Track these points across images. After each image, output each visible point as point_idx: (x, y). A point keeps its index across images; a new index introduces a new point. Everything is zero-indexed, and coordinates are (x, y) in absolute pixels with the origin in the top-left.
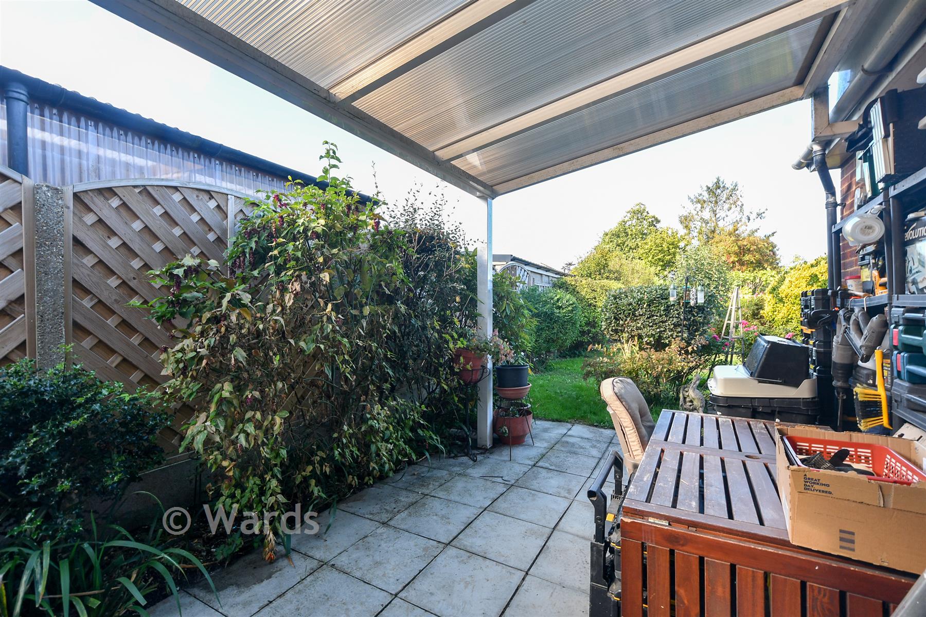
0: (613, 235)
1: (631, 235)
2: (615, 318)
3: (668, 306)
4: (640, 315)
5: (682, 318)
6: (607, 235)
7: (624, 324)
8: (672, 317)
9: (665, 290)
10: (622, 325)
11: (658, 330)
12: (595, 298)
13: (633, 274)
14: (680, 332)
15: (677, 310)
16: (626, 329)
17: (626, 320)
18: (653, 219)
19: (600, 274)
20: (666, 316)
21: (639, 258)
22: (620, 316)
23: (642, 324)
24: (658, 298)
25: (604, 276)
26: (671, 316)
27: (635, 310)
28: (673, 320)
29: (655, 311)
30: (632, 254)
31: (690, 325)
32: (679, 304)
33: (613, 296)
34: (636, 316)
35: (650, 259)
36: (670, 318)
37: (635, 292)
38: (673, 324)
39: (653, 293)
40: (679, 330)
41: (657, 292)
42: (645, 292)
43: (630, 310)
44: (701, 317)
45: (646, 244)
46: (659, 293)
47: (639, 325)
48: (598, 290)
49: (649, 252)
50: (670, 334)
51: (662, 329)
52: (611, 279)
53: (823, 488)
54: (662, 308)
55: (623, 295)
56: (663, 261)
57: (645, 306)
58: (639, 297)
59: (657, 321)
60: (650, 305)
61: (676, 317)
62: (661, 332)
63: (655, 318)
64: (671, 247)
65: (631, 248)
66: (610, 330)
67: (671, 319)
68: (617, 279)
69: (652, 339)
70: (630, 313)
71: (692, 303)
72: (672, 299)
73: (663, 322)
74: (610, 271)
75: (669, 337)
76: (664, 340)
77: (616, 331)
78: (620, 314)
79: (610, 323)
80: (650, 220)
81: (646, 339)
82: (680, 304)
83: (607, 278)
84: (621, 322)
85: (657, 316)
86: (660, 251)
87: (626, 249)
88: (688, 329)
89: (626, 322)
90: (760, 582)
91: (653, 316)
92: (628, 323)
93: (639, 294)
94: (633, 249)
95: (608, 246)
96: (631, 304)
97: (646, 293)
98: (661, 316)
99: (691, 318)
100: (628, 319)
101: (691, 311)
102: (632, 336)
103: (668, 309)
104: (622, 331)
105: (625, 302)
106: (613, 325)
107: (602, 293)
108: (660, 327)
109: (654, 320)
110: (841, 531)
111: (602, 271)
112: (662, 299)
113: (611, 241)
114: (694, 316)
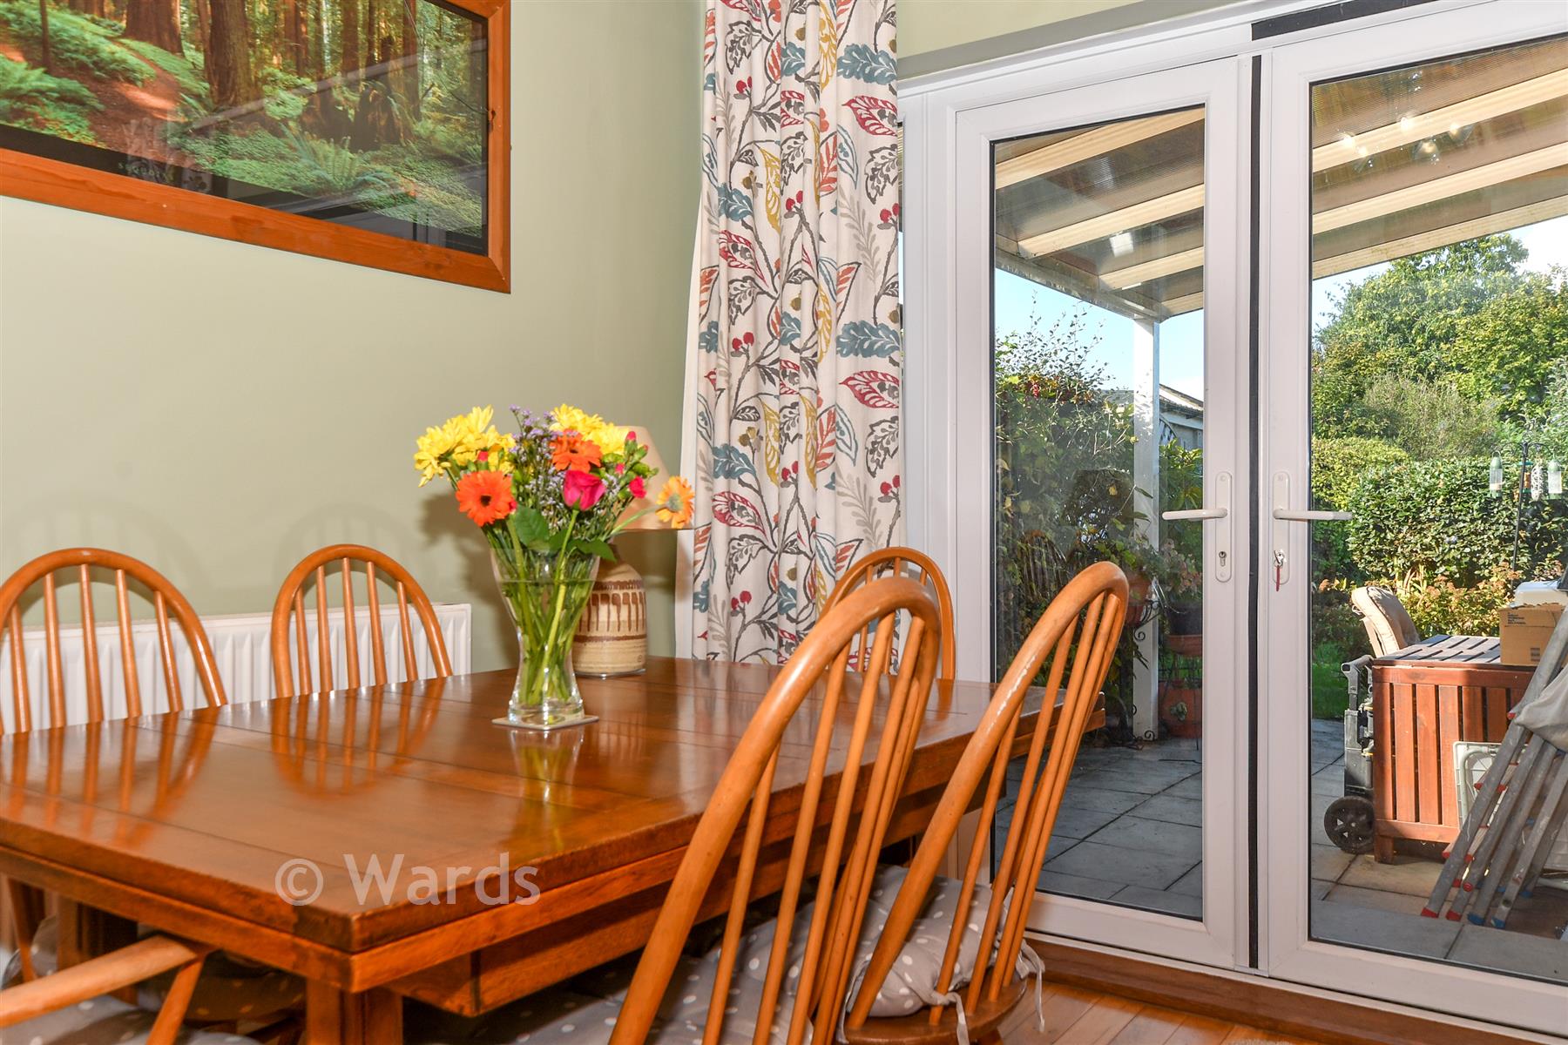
0: (1378, 297)
1: (1435, 297)
2: (1376, 527)
3: (1488, 502)
4: (1430, 520)
5: (1516, 523)
6: (1359, 296)
7: (1397, 539)
8: (1497, 522)
9: (1483, 468)
10: (1392, 542)
11: (1467, 550)
12: (1329, 486)
13: (1432, 417)
14: (1511, 553)
15: (1506, 509)
16: (1400, 550)
17: (1400, 531)
18: (1504, 248)
19: (1339, 422)
20: (1485, 521)
21: (1460, 368)
22: (1386, 522)
23: (1433, 537)
24: (1468, 484)
25: (1352, 425)
26: (1494, 520)
27: (1419, 510)
28: (1497, 530)
29: (1461, 511)
30: (1437, 355)
31: (1534, 539)
32: (1511, 496)
33: (1371, 482)
34: (1420, 522)
35: (1492, 368)
36: (1492, 524)
37: (1419, 473)
38: (1499, 537)
39: (1458, 477)
40: (1512, 548)
41: (1464, 473)
42: (1441, 472)
43: (1408, 510)
44: (1557, 522)
45: (1480, 324)
46: (1469, 475)
47: (1426, 541)
48: (1337, 467)
49: (1489, 348)
50: (1491, 557)
51: (1475, 548)
52: (1369, 434)
53: (1521, 621)
54: (1476, 506)
55: (1394, 480)
56: (1531, 375)
57: (1439, 501)
58: (1427, 484)
59: (1465, 532)
60: (1450, 501)
61: (1504, 524)
62: (1473, 554)
63: (1462, 525)
64: (1558, 332)
65: (1432, 337)
66: (1365, 551)
67: (1494, 527)
68: (1388, 434)
69: (1454, 568)
70: (1407, 517)
71: (1535, 494)
72: (1494, 487)
73: (1476, 533)
74: (1366, 413)
75: (1490, 565)
76: (1481, 569)
77: (1378, 555)
78: (1387, 518)
79: (1366, 538)
80: (1495, 250)
81: (1442, 569)
82: (1512, 498)
83: (1360, 432)
84: (1390, 536)
85: (1464, 522)
86: (1522, 347)
87: (1419, 341)
88: (1531, 547)
89: (1401, 536)
90: (1479, 695)
91: (1457, 521)
92: (1404, 537)
93: (1428, 477)
94: (1440, 339)
95: (1362, 331)
96: (1409, 498)
97: (1442, 476)
98: (1473, 521)
99: (1536, 525)
100: (1405, 529)
101: (1538, 511)
102: (1412, 563)
103: (1486, 509)
104: (1392, 555)
105: (1398, 493)
106: (1372, 541)
107: (1347, 474)
108: (1471, 543)
109: (1460, 530)
110: (1532, 649)
111: (1347, 413)
112: (1477, 487)
113: (1372, 318)
114: (1544, 521)
